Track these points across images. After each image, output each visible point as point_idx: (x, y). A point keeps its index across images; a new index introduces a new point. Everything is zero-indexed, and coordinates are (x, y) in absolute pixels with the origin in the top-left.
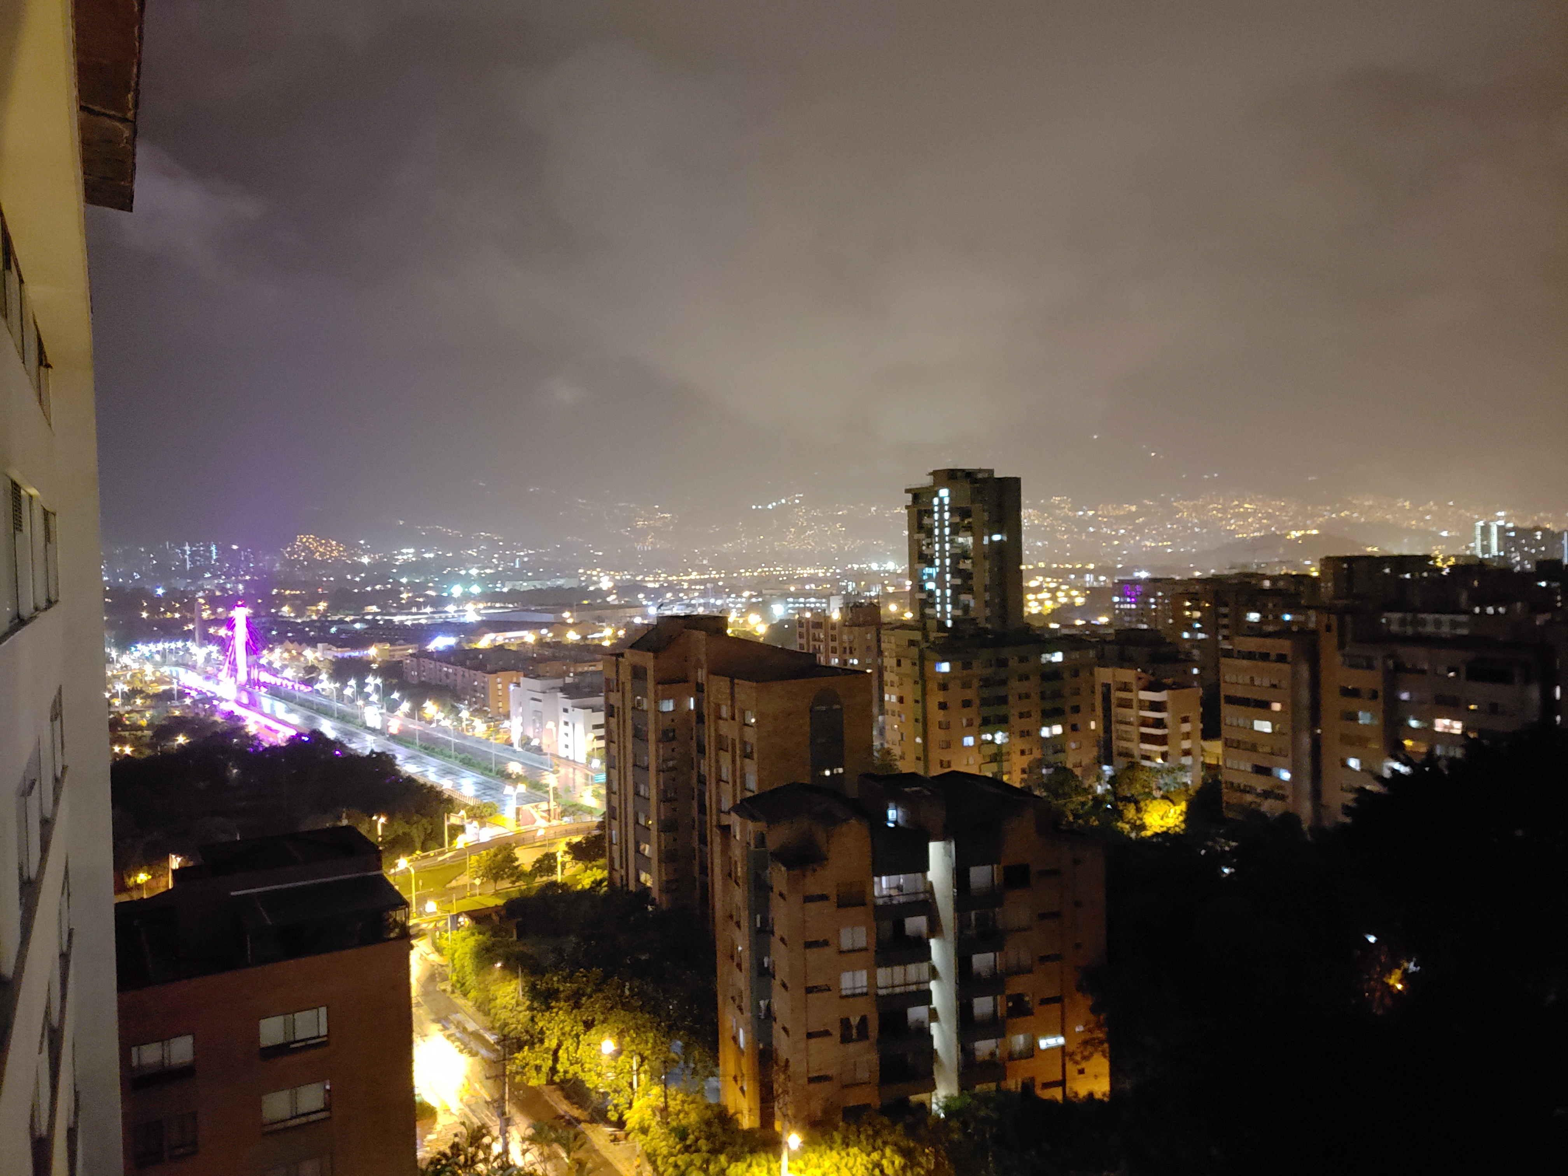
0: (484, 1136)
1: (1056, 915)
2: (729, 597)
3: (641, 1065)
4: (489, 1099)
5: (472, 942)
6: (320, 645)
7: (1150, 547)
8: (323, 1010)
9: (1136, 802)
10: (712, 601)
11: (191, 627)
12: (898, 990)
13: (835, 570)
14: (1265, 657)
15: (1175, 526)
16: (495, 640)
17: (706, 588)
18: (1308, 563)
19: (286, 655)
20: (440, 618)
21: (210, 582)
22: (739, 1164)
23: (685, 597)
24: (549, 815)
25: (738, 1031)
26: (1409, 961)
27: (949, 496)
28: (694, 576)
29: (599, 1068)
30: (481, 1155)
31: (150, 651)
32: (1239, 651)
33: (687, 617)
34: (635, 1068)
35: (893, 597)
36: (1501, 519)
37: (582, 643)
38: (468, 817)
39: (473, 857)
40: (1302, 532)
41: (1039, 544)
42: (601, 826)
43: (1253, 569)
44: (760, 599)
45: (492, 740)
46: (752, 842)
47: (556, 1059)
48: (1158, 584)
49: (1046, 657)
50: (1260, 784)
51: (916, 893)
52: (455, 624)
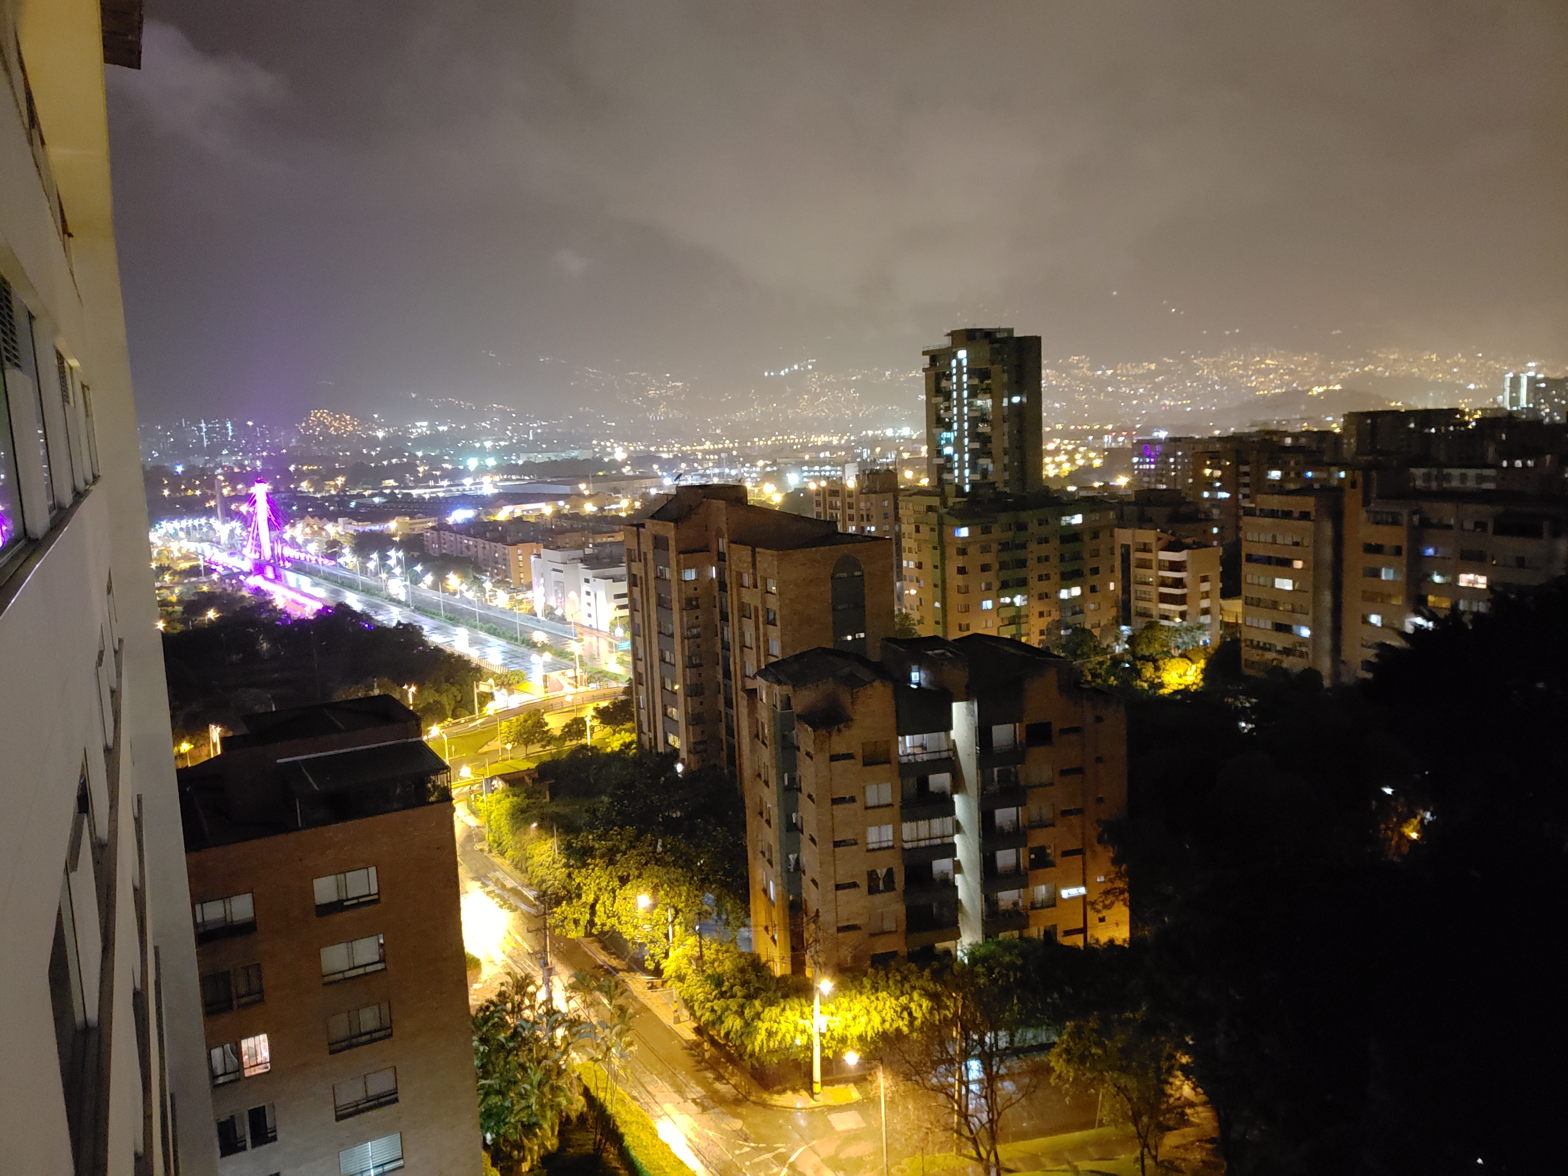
0: (528, 985)
1: (1079, 771)
2: (743, 466)
3: (675, 918)
4: (530, 951)
5: (507, 804)
6: (340, 520)
7: (1170, 405)
8: (373, 870)
9: (1155, 661)
10: (727, 470)
11: (212, 503)
12: (922, 844)
13: (849, 437)
14: (1287, 515)
15: (1195, 384)
16: (513, 512)
17: (720, 457)
18: (1330, 419)
19: (308, 530)
20: (458, 491)
21: (228, 459)
22: (773, 1008)
23: (700, 468)
24: (576, 682)
25: (768, 884)
26: (1426, 810)
27: (967, 357)
28: (708, 445)
29: (636, 920)
30: (527, 1002)
31: (175, 529)
32: (1261, 510)
33: (701, 487)
34: (670, 920)
35: (909, 463)
36: (1532, 370)
37: (600, 515)
38: (497, 685)
39: (503, 723)
40: (1325, 388)
41: (1057, 405)
42: (628, 691)
43: (1273, 426)
44: (775, 468)
45: (515, 610)
46: (778, 706)
47: (593, 912)
48: (1179, 443)
49: (1066, 520)
50: (1280, 641)
51: (940, 752)
52: (473, 496)
